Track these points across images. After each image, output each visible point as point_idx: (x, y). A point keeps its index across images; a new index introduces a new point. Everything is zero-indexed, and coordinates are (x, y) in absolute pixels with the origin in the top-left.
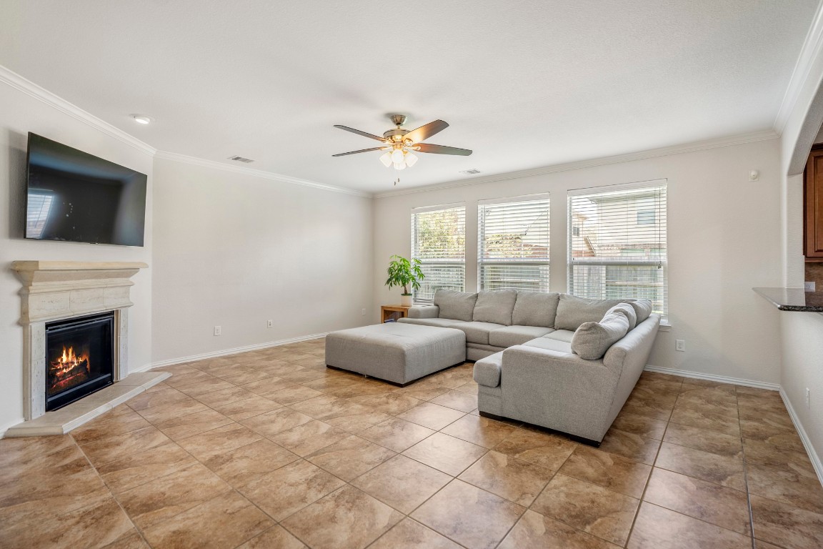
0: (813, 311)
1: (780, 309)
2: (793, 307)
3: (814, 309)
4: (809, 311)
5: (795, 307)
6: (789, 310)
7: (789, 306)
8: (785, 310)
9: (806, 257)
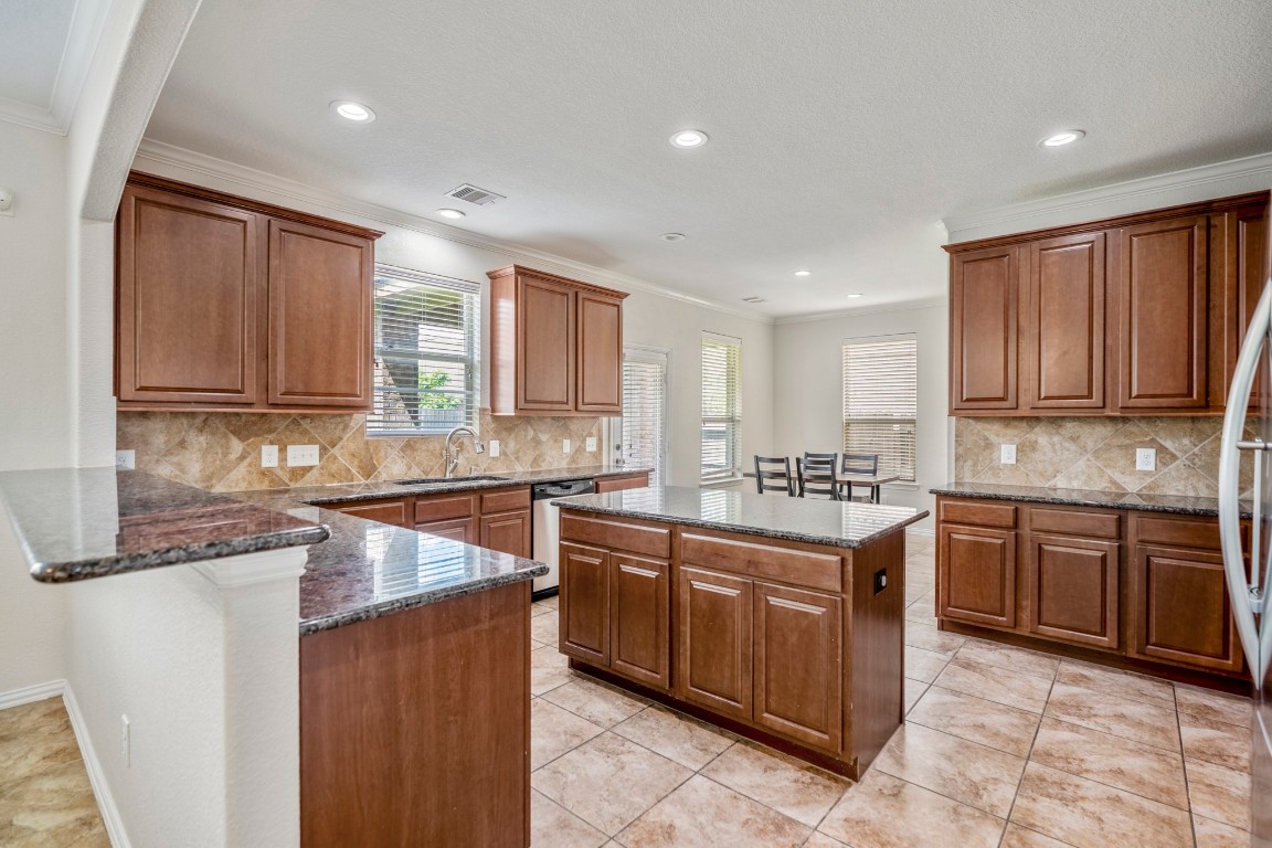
0: (152, 566)
1: (41, 578)
2: (85, 564)
3: (154, 559)
4: (138, 569)
5: (94, 564)
6: (72, 577)
7: (73, 565)
8: (56, 580)
9: (119, 400)
